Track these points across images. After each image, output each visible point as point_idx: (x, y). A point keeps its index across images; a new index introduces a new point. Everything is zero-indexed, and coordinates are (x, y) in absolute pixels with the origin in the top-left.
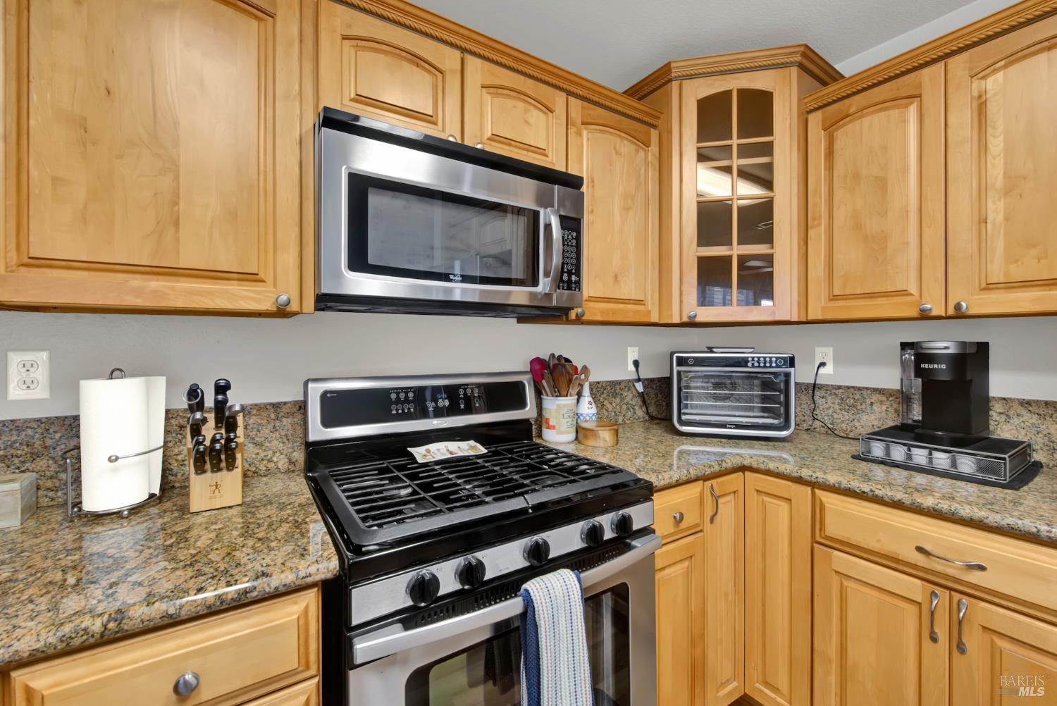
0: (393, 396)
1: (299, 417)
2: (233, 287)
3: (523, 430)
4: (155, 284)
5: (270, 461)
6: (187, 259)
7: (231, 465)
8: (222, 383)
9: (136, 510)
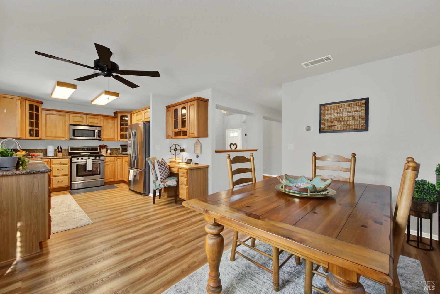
0: (79, 148)
1: (68, 150)
2: (62, 138)
3: (98, 153)
4: (56, 138)
6: (58, 136)
7: (61, 153)
8: (61, 146)
9: (53, 156)
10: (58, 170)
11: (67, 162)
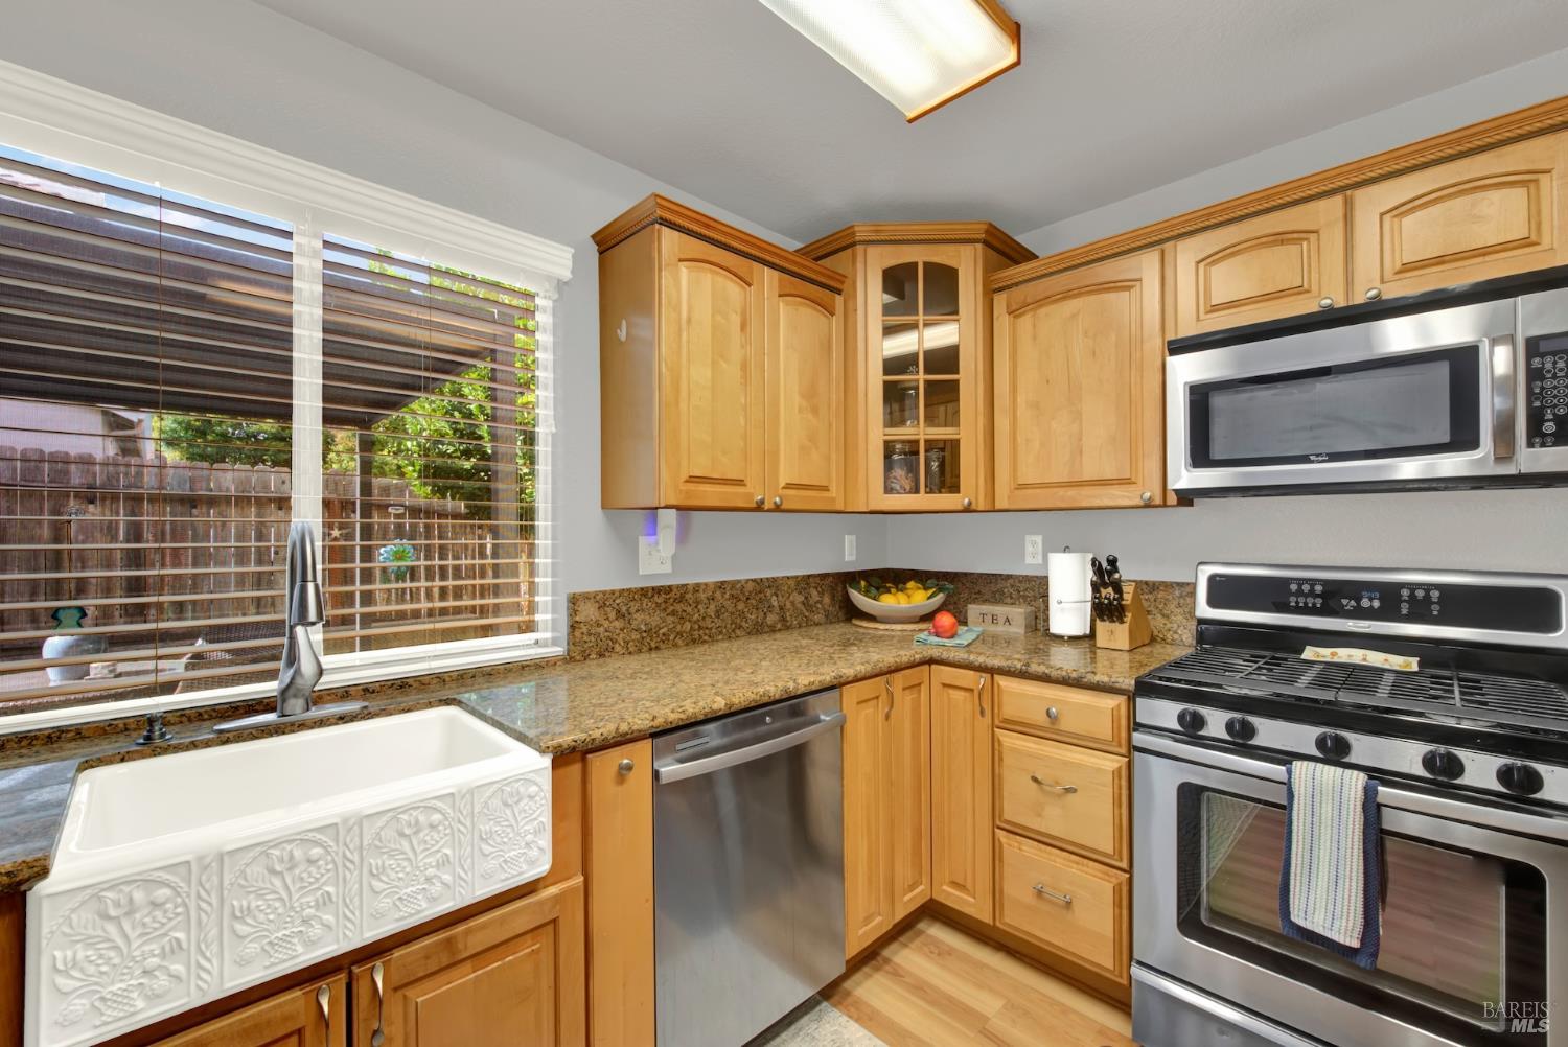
0: (1294, 587)
2: (1115, 491)
5: (1176, 633)
6: (1090, 474)
8: (1111, 558)
10: (1035, 780)
11: (1104, 730)
